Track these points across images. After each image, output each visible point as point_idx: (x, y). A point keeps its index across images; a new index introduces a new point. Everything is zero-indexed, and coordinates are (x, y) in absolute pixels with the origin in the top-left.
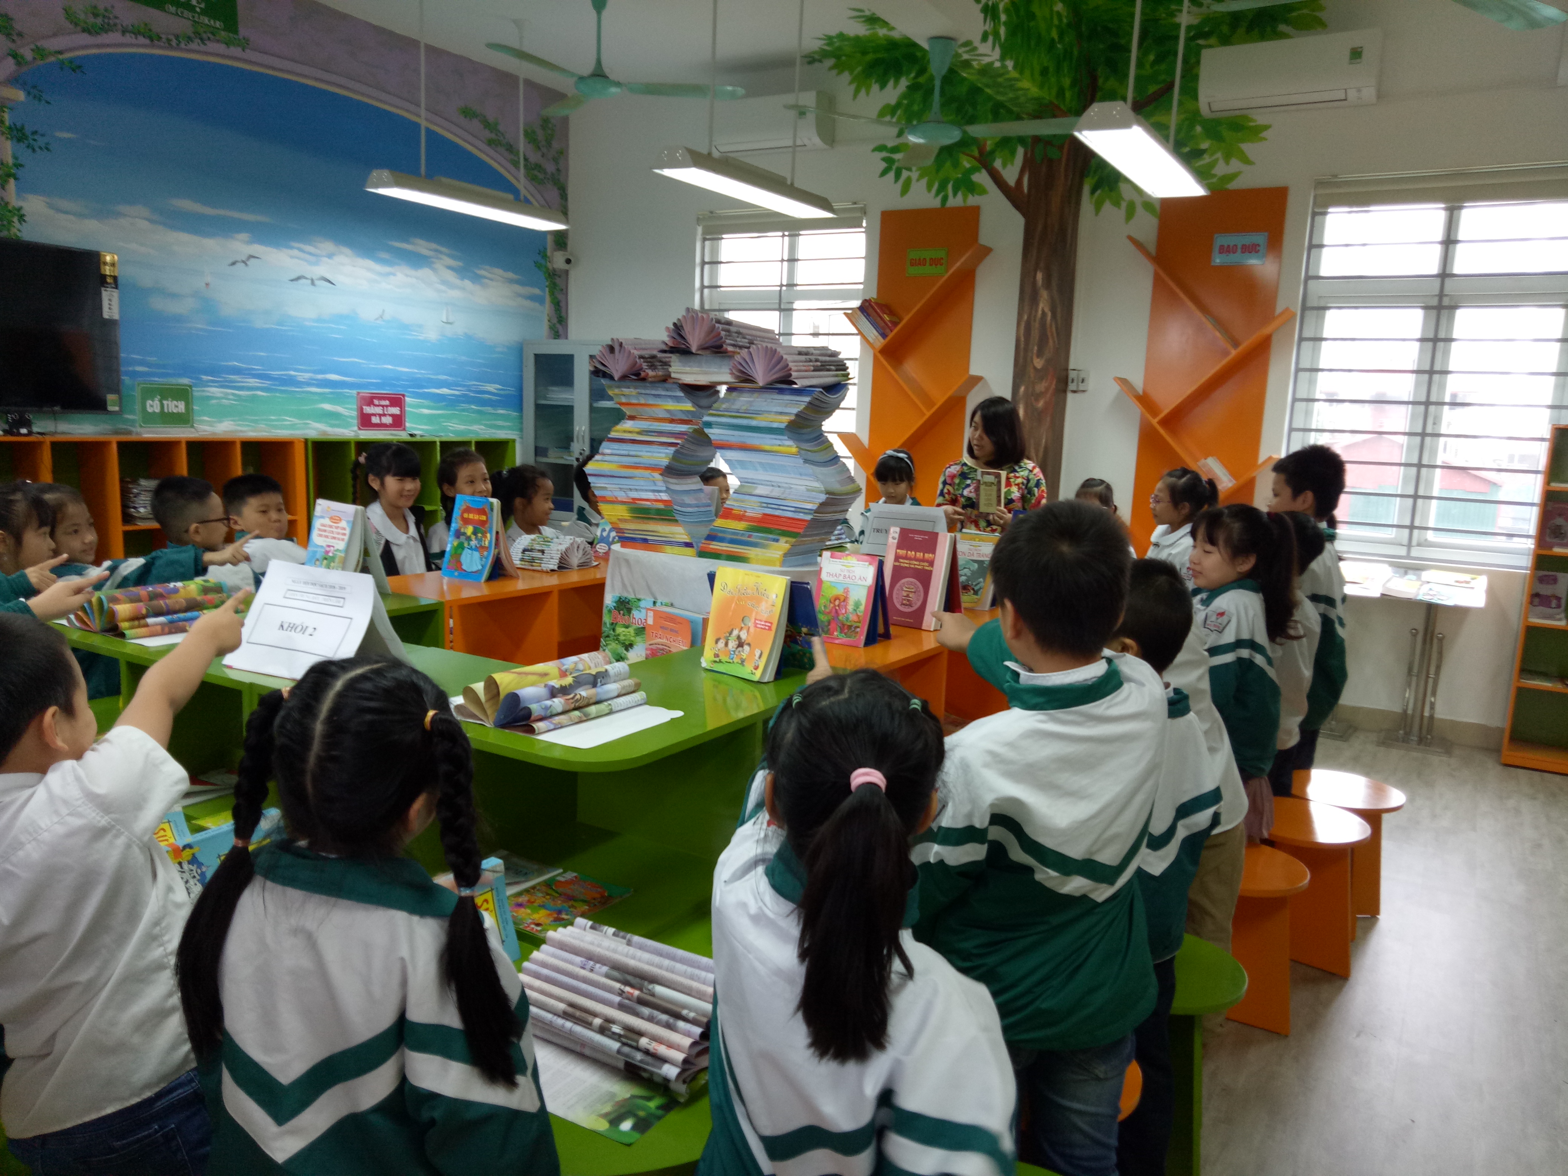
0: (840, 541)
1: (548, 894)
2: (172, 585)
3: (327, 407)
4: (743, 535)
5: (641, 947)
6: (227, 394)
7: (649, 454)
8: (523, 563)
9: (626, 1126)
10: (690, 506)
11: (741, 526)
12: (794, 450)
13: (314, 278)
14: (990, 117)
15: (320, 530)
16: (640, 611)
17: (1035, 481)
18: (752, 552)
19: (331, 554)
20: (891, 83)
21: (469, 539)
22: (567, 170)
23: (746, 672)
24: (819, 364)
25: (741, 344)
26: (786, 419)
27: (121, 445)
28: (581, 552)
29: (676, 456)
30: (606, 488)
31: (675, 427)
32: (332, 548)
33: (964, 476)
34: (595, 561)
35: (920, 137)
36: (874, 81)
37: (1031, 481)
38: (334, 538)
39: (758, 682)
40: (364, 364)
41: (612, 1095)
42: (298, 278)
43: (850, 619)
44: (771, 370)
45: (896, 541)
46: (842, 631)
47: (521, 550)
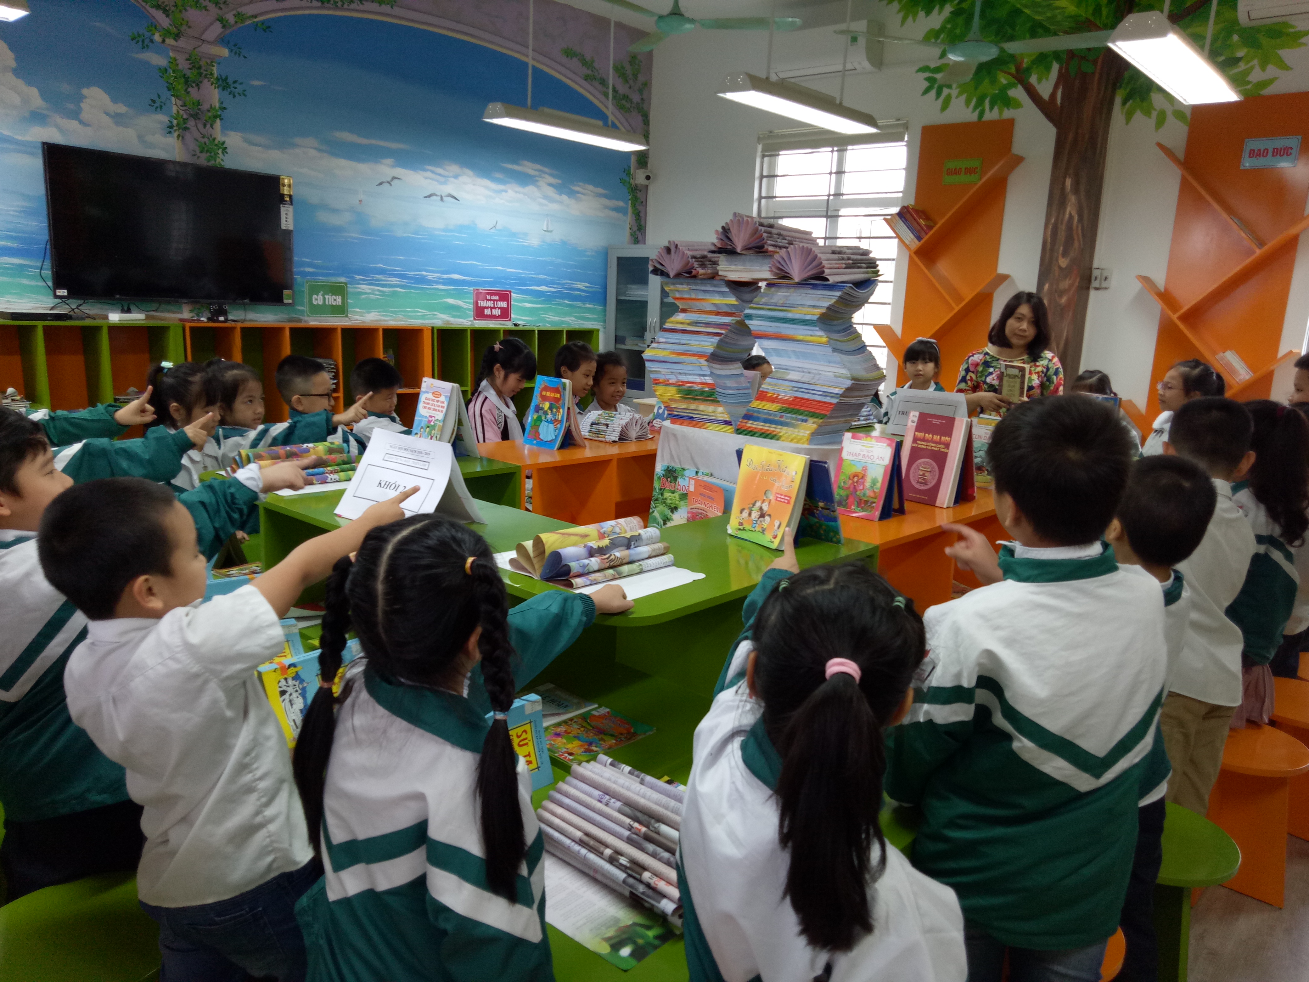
0: (868, 422)
1: (583, 727)
2: (305, 446)
3: (450, 301)
4: (775, 415)
5: (652, 787)
6: (374, 290)
7: (697, 343)
8: (591, 434)
9: (625, 951)
10: (730, 388)
11: (774, 407)
12: (824, 340)
13: (443, 195)
14: (1028, 35)
15: (424, 403)
16: (684, 479)
17: (1054, 370)
18: (783, 431)
19: (432, 423)
20: (936, 10)
21: (546, 413)
22: (650, 99)
23: (766, 540)
24: (851, 262)
25: (781, 244)
26: (818, 311)
27: (293, 330)
28: (638, 426)
29: (719, 345)
30: (660, 372)
31: (720, 319)
32: (433, 418)
33: (986, 364)
34: (651, 434)
35: (961, 56)
36: (920, 9)
37: (1051, 370)
38: (435, 410)
39: (776, 549)
40: (481, 266)
41: (617, 920)
42: (430, 196)
43: (867, 495)
44: (806, 268)
45: (915, 424)
46: (859, 505)
47: (590, 423)
